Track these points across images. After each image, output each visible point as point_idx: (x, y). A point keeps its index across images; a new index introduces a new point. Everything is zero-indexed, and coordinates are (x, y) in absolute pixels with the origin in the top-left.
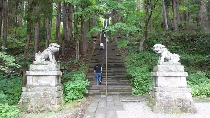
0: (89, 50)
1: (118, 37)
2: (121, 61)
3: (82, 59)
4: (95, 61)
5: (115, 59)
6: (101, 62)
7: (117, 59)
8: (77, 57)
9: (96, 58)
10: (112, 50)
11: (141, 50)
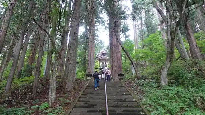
0: (76, 87)
1: (119, 75)
2: (135, 104)
3: (59, 100)
4: (82, 104)
5: (121, 101)
6: (96, 105)
7: (125, 100)
8: (51, 96)
9: (86, 99)
10: (114, 87)
11: (164, 84)
